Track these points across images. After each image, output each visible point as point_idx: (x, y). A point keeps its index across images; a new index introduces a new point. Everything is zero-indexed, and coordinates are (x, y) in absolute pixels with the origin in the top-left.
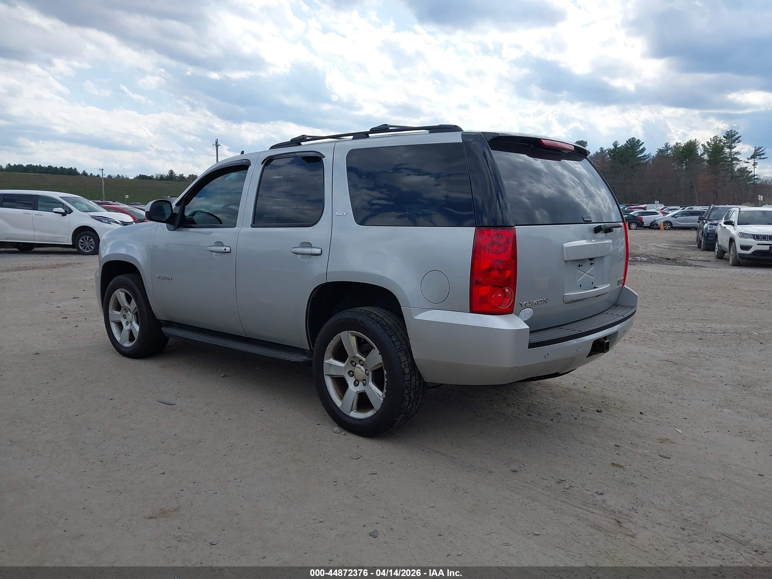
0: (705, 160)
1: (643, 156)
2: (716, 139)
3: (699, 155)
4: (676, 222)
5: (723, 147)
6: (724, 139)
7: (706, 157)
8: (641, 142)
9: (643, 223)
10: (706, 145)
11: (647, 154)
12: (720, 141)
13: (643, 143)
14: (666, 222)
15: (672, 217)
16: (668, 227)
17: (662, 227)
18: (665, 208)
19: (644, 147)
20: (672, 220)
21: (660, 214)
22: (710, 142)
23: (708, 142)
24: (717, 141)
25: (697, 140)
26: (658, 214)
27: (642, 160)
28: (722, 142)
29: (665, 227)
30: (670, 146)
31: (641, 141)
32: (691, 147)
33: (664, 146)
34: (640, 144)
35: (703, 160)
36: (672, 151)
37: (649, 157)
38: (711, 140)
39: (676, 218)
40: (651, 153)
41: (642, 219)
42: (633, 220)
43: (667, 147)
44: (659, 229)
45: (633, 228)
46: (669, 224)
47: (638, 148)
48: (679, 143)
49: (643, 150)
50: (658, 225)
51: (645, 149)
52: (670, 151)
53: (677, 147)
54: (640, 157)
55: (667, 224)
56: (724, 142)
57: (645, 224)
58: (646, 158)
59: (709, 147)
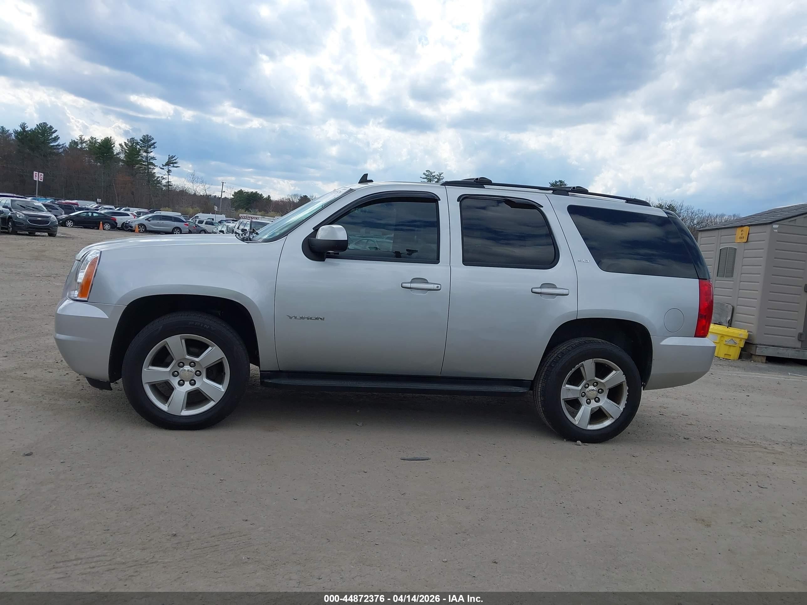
0: (122, 160)
1: (56, 146)
2: (133, 141)
3: (115, 153)
4: (151, 225)
5: (140, 150)
6: (140, 142)
7: (122, 156)
8: (53, 130)
9: (117, 223)
10: (123, 144)
11: (61, 143)
12: (137, 143)
13: (56, 131)
14: (141, 225)
15: (145, 220)
16: (142, 230)
17: (137, 230)
18: (100, 206)
19: (57, 136)
20: (146, 223)
21: (131, 216)
22: (127, 142)
23: (125, 143)
24: (134, 143)
25: (112, 138)
26: (129, 215)
27: (55, 149)
28: (139, 145)
29: (139, 229)
30: (84, 139)
31: (53, 128)
32: (107, 144)
33: (79, 138)
34: (52, 131)
35: (119, 160)
36: (87, 145)
37: (63, 147)
38: (128, 141)
39: (150, 221)
40: (65, 143)
41: (116, 220)
42: (106, 220)
43: (82, 140)
44: (134, 231)
45: (107, 229)
46: (143, 227)
47: (51, 135)
48: (94, 137)
49: (56, 139)
50: (132, 227)
51: (59, 138)
52: (84, 144)
53: (93, 141)
54: (54, 146)
55: (141, 227)
56: (141, 145)
57: (119, 225)
58: (60, 148)
59: (126, 148)
